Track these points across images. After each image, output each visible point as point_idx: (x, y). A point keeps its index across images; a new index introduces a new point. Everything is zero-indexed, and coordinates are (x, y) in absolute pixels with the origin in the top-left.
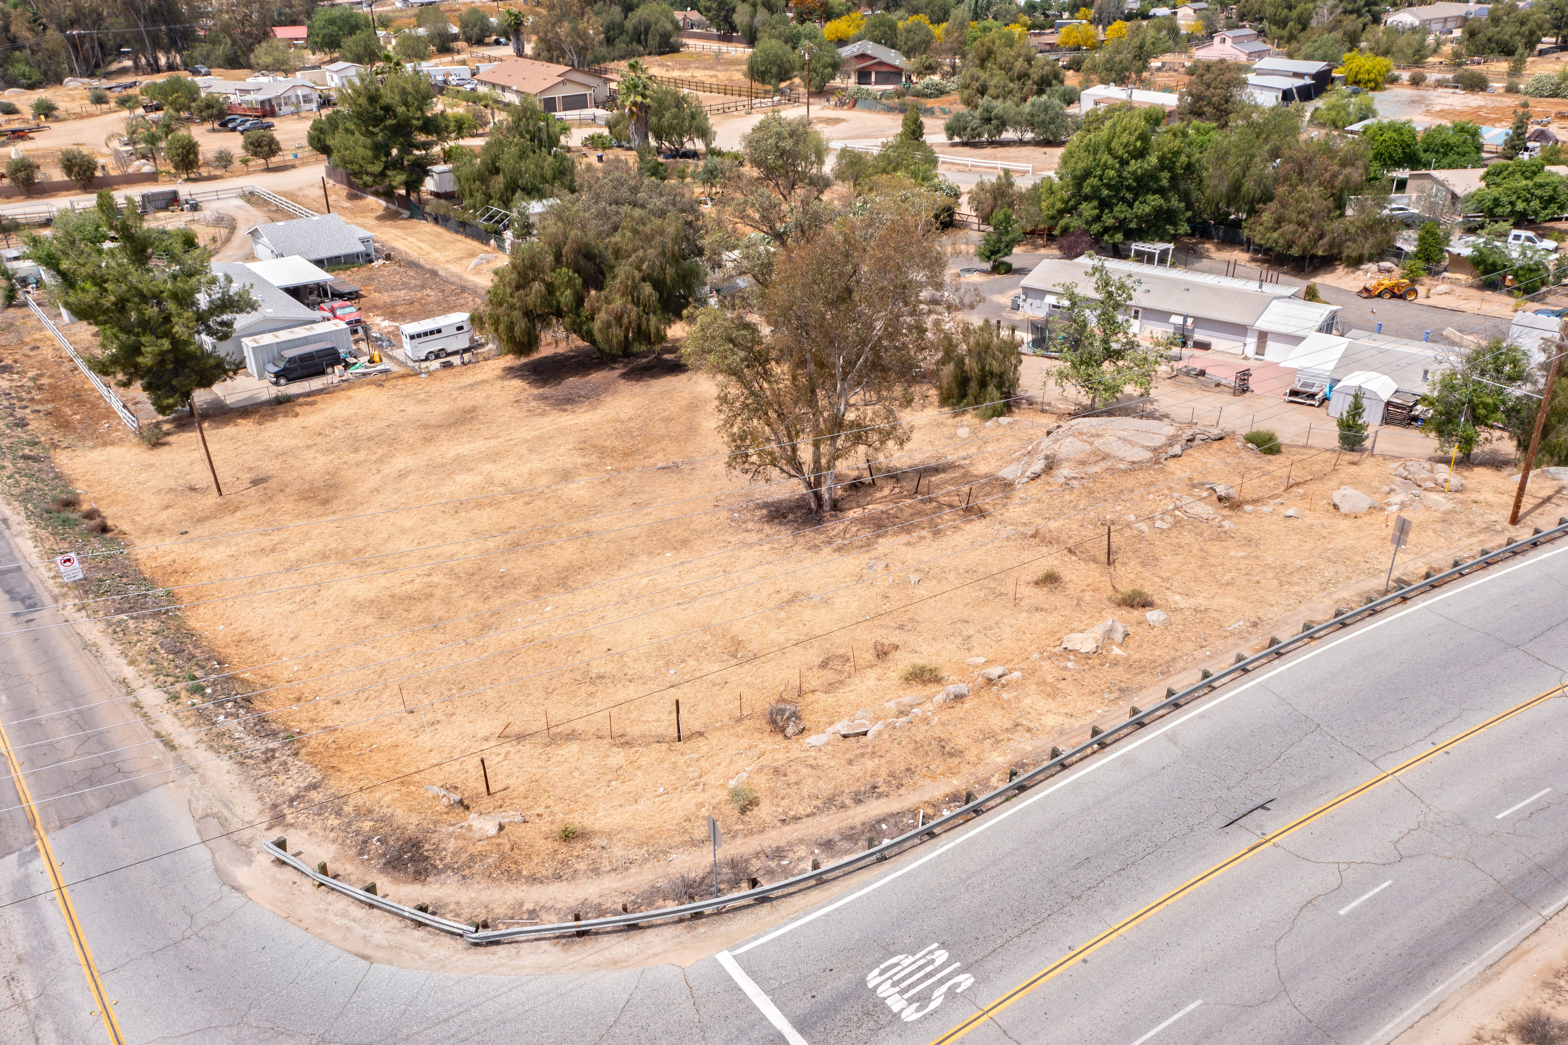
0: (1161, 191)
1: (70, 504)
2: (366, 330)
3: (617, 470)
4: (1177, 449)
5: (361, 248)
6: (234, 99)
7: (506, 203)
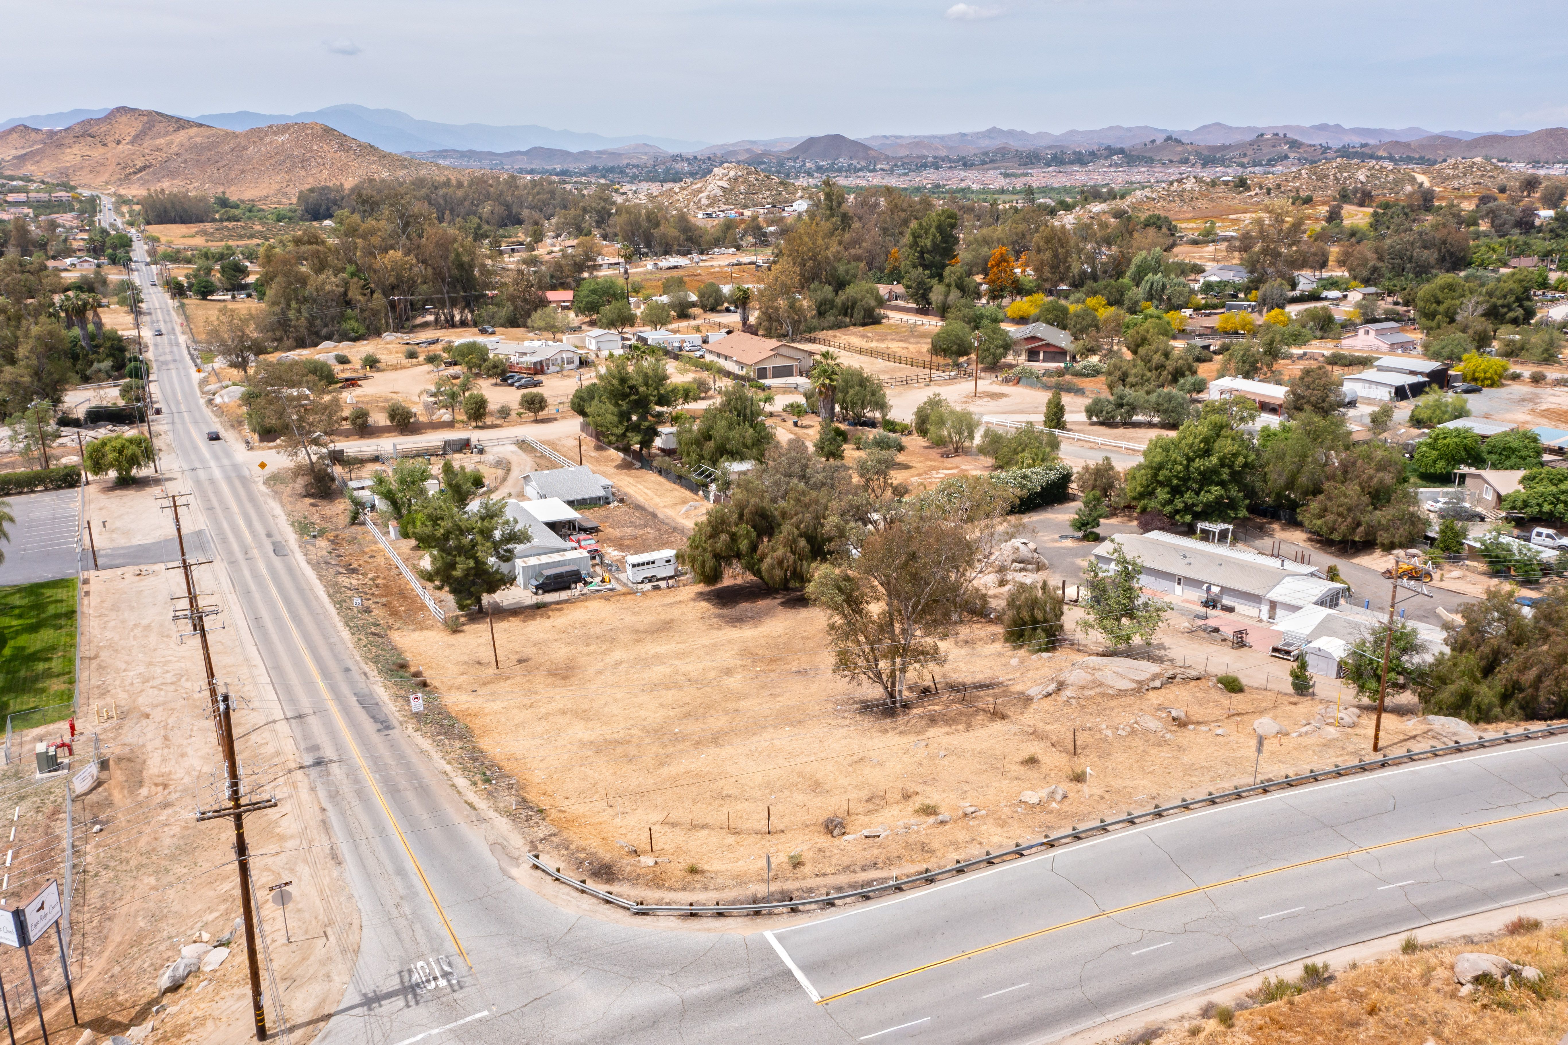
0: (1222, 484)
1: (403, 666)
2: (602, 557)
3: (764, 671)
4: (1157, 683)
5: (602, 493)
6: (514, 359)
7: (714, 463)
